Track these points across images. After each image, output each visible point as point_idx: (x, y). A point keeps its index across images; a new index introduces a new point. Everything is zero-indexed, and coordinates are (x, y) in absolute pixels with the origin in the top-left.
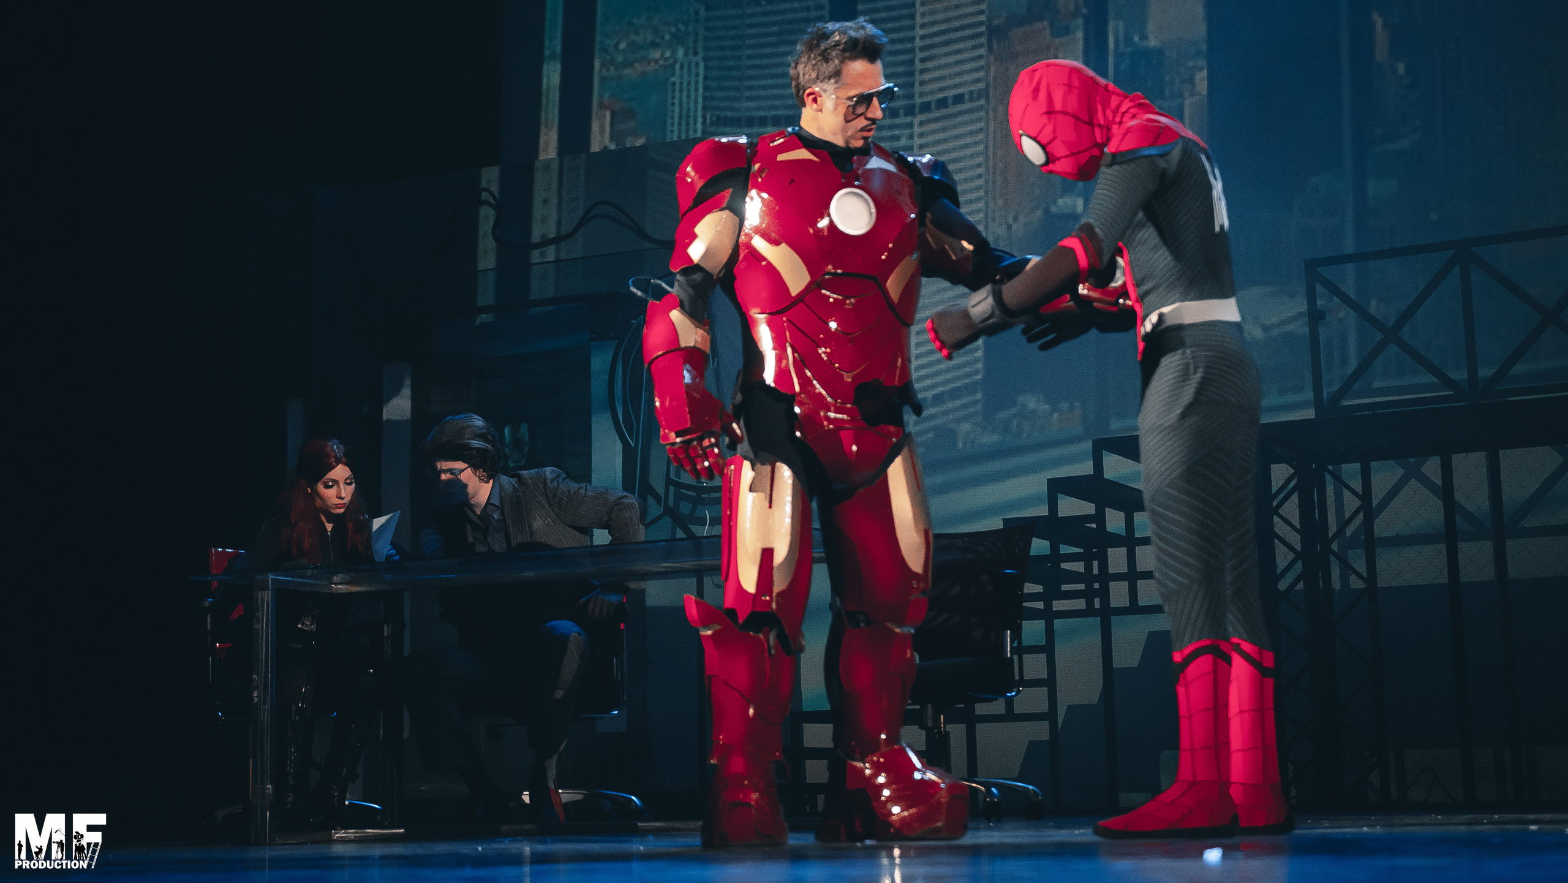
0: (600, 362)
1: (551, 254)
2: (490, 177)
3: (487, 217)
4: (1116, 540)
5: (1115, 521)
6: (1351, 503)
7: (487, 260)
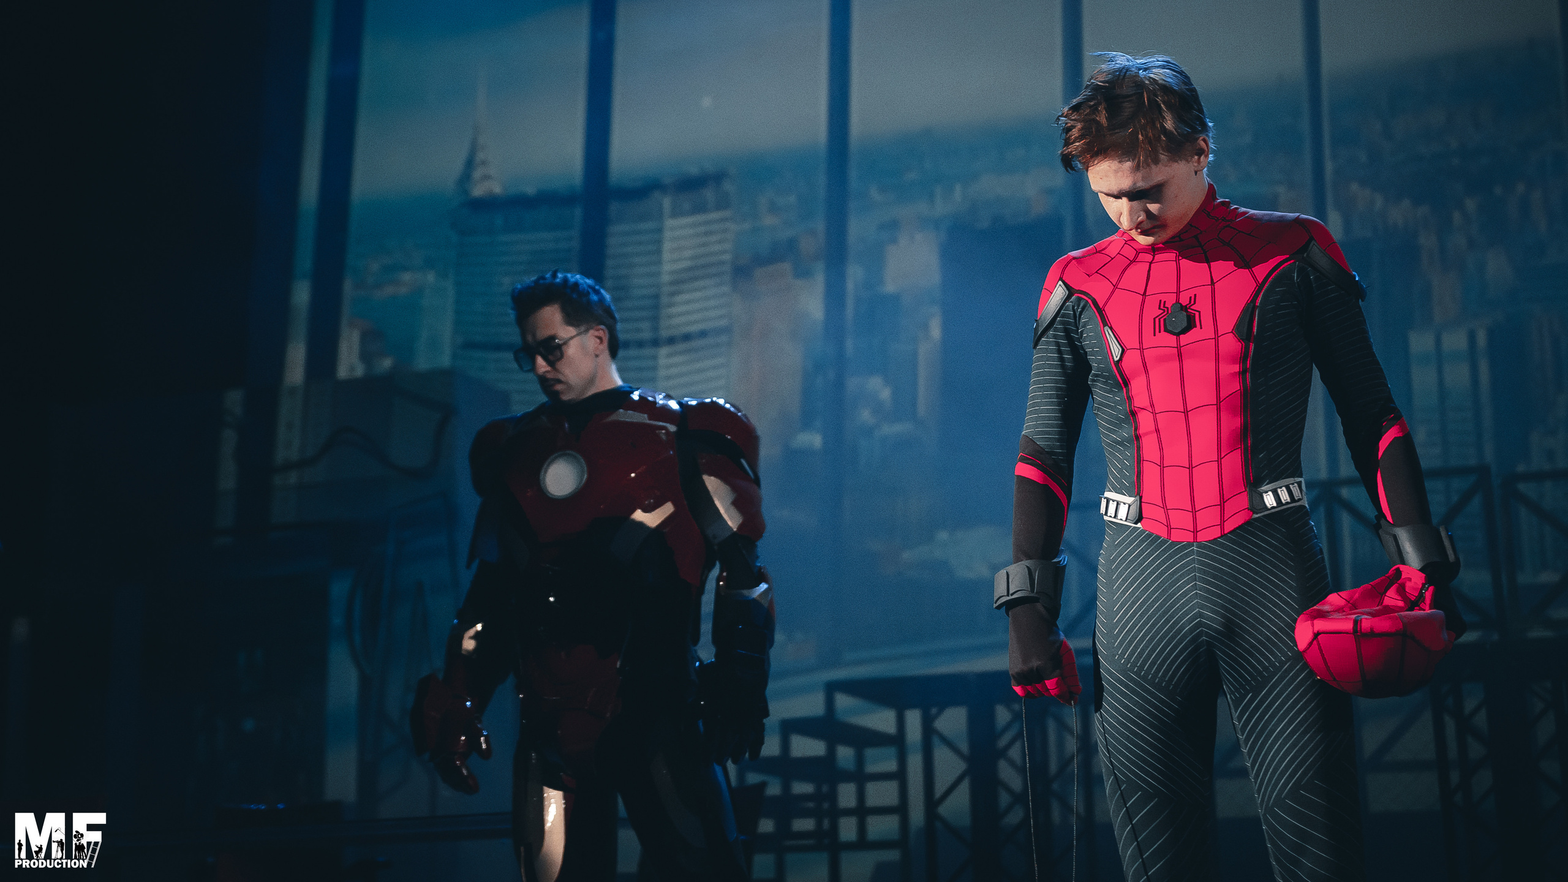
0: (340, 589)
1: (293, 478)
2: (234, 399)
3: (229, 439)
4: (847, 777)
5: (845, 754)
6: (1072, 745)
7: (228, 478)
